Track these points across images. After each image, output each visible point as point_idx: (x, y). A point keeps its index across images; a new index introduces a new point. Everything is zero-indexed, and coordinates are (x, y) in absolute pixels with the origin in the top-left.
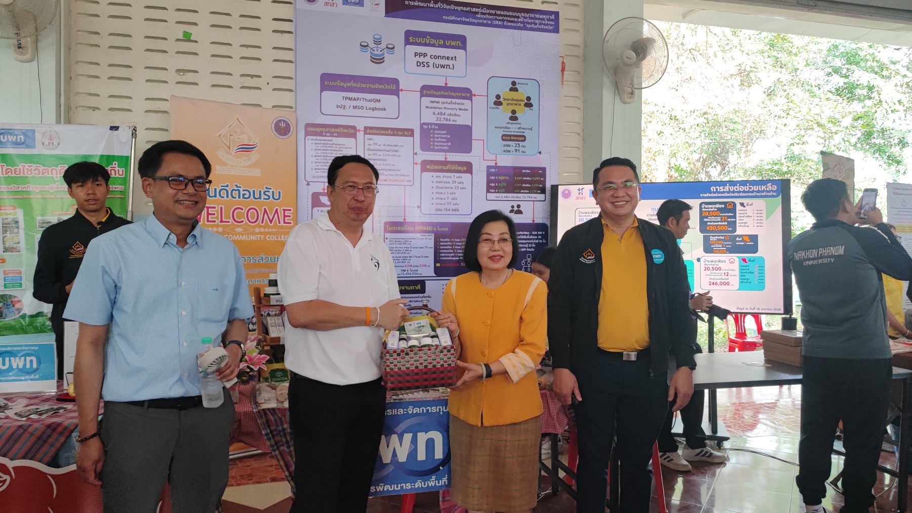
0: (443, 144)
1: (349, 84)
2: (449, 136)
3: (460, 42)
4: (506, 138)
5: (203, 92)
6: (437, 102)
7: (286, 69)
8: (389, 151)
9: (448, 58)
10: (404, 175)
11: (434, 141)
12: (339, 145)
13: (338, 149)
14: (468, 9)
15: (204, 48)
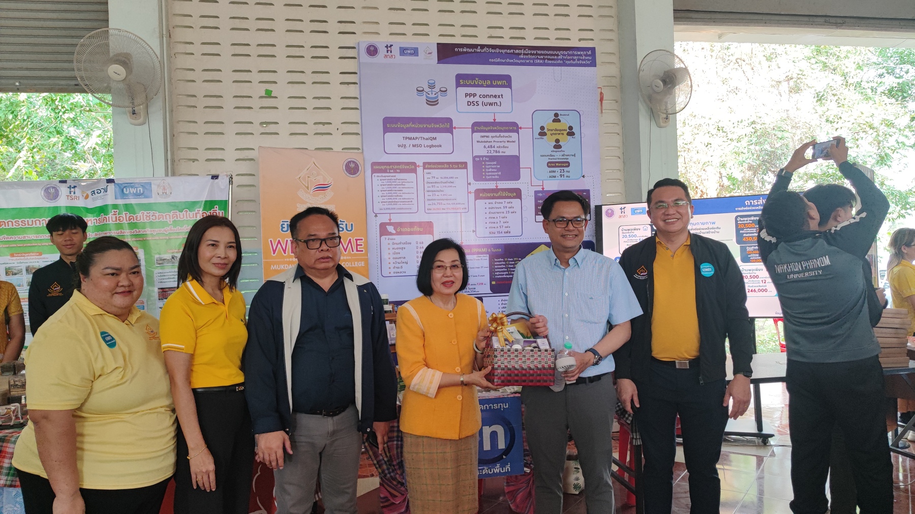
0: (494, 174)
1: (408, 126)
2: (499, 166)
3: (506, 81)
4: (551, 164)
5: (284, 140)
6: (487, 137)
7: (353, 116)
8: (445, 183)
9: (495, 96)
10: (460, 204)
11: (485, 172)
12: (401, 180)
13: (401, 183)
14: (512, 51)
15: (283, 102)
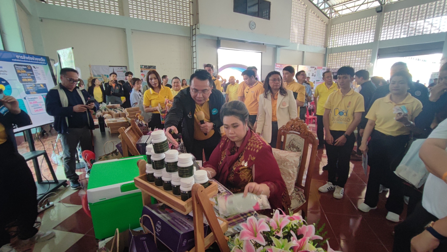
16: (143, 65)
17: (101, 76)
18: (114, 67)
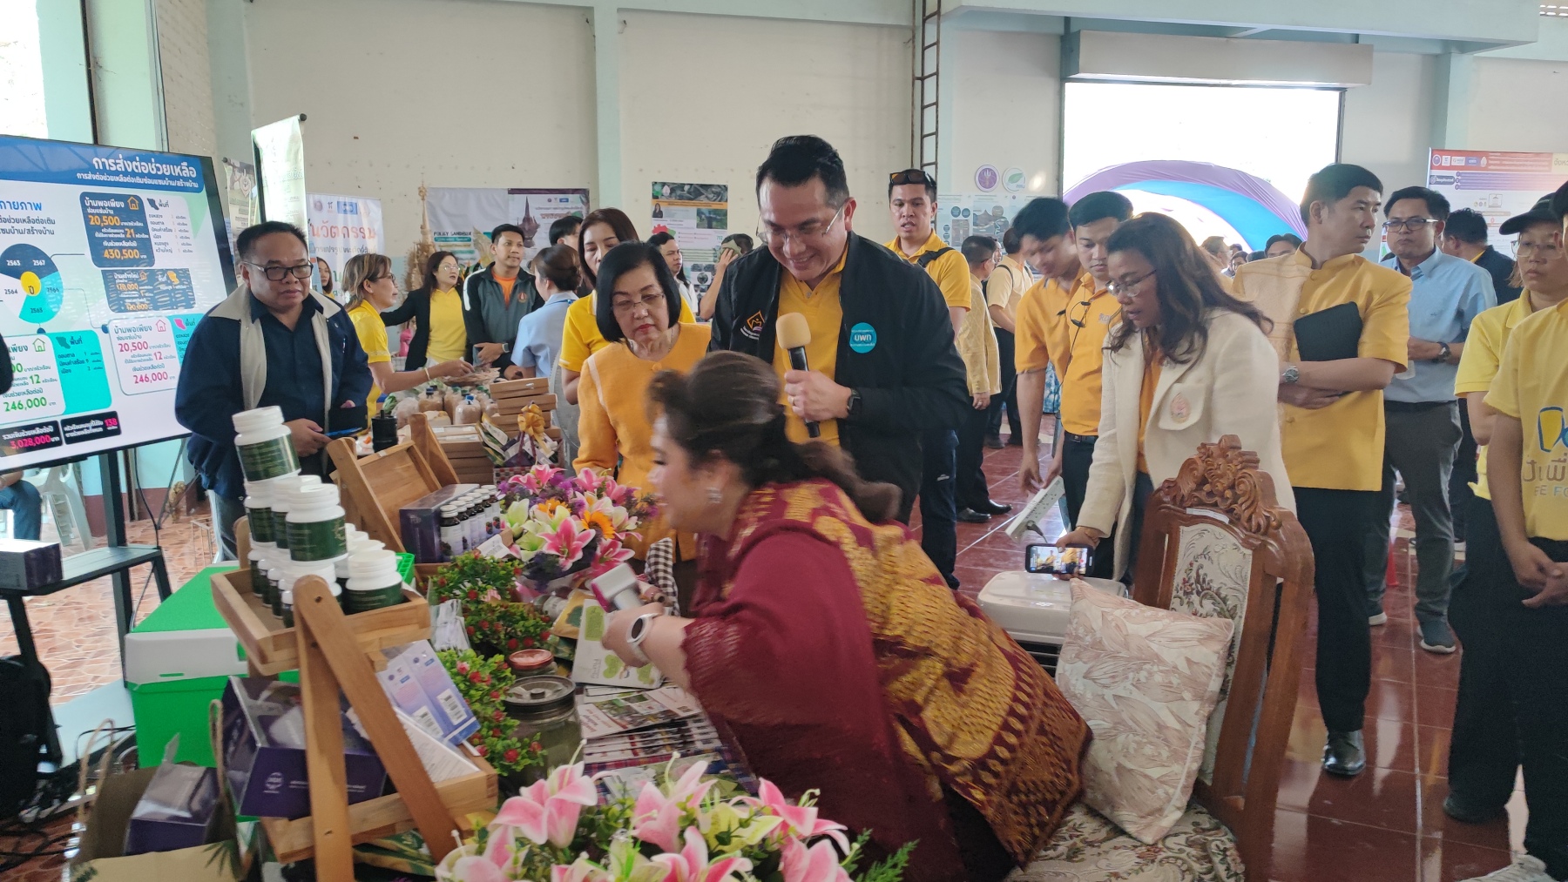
16: (664, 184)
17: (472, 237)
18: (530, 197)
